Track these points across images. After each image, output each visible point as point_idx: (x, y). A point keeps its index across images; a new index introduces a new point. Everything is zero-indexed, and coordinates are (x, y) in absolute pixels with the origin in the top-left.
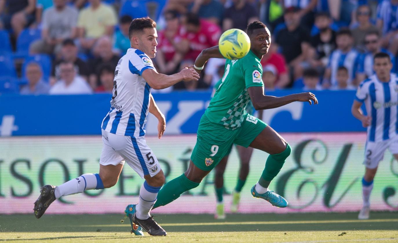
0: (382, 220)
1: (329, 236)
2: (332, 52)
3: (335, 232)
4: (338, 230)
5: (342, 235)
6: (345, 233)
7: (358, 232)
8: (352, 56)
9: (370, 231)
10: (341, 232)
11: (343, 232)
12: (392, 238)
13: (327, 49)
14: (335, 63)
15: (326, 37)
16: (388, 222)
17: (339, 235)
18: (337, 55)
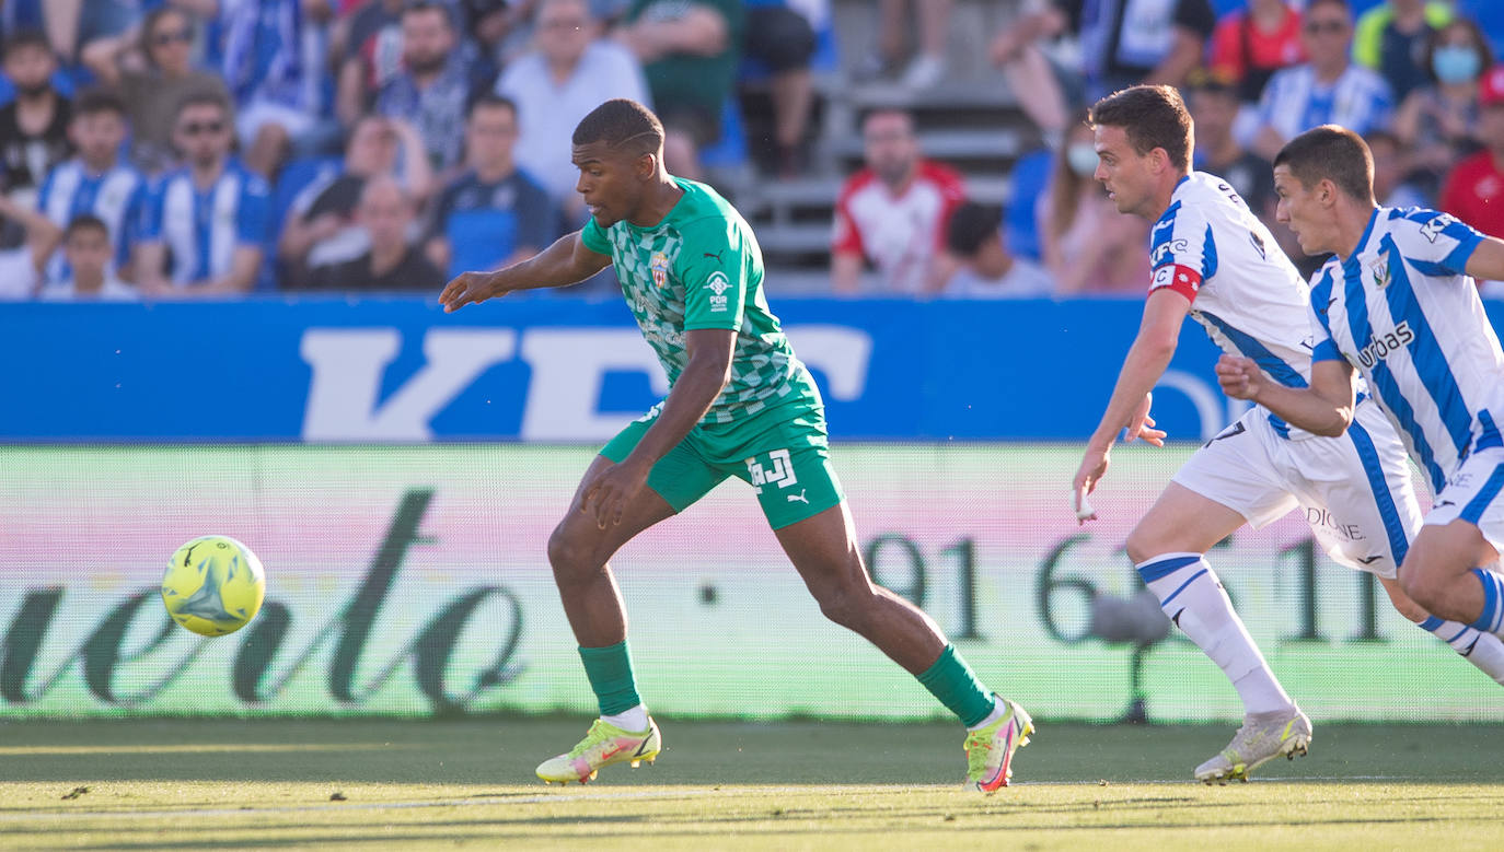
0: (212, 748)
1: (30, 799)
2: (51, 169)
3: (48, 786)
4: (59, 781)
5: (73, 796)
6: (84, 791)
7: (131, 786)
8: (120, 185)
9: (169, 784)
10: (70, 787)
11: (79, 785)
12: (243, 808)
13: (37, 157)
14: (59, 208)
15: (34, 118)
16: (233, 755)
17: (65, 798)
18: (68, 179)
